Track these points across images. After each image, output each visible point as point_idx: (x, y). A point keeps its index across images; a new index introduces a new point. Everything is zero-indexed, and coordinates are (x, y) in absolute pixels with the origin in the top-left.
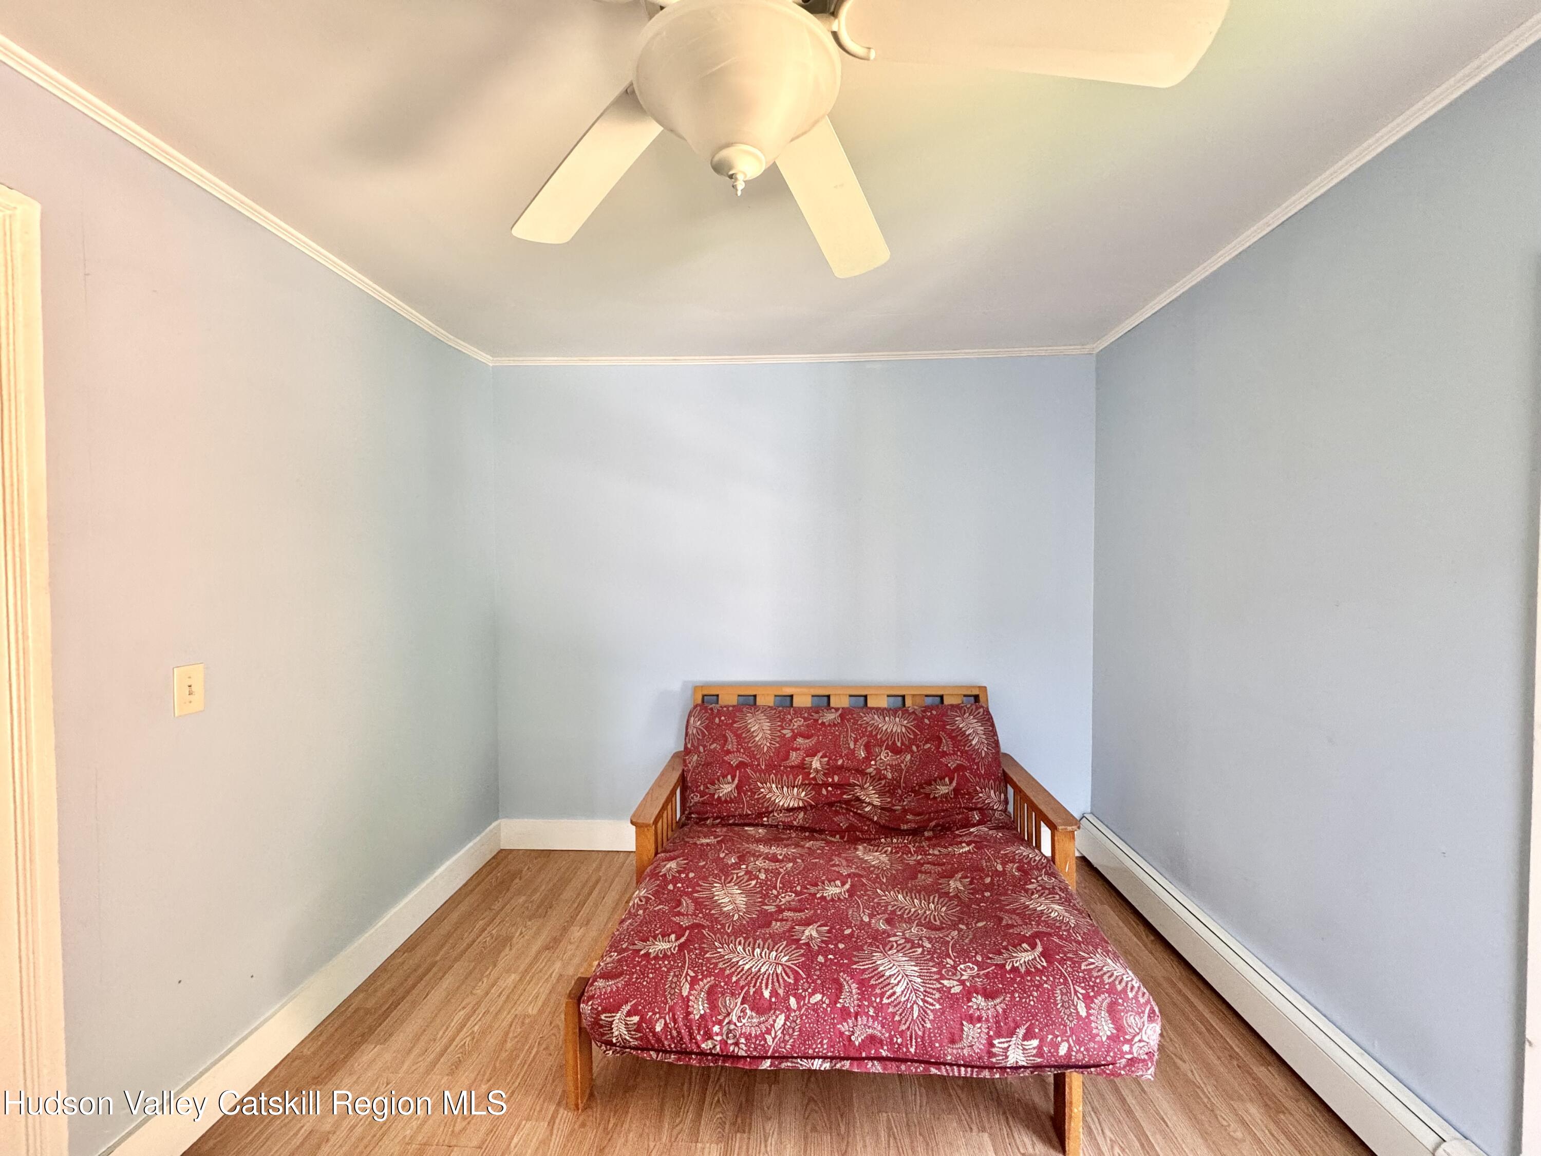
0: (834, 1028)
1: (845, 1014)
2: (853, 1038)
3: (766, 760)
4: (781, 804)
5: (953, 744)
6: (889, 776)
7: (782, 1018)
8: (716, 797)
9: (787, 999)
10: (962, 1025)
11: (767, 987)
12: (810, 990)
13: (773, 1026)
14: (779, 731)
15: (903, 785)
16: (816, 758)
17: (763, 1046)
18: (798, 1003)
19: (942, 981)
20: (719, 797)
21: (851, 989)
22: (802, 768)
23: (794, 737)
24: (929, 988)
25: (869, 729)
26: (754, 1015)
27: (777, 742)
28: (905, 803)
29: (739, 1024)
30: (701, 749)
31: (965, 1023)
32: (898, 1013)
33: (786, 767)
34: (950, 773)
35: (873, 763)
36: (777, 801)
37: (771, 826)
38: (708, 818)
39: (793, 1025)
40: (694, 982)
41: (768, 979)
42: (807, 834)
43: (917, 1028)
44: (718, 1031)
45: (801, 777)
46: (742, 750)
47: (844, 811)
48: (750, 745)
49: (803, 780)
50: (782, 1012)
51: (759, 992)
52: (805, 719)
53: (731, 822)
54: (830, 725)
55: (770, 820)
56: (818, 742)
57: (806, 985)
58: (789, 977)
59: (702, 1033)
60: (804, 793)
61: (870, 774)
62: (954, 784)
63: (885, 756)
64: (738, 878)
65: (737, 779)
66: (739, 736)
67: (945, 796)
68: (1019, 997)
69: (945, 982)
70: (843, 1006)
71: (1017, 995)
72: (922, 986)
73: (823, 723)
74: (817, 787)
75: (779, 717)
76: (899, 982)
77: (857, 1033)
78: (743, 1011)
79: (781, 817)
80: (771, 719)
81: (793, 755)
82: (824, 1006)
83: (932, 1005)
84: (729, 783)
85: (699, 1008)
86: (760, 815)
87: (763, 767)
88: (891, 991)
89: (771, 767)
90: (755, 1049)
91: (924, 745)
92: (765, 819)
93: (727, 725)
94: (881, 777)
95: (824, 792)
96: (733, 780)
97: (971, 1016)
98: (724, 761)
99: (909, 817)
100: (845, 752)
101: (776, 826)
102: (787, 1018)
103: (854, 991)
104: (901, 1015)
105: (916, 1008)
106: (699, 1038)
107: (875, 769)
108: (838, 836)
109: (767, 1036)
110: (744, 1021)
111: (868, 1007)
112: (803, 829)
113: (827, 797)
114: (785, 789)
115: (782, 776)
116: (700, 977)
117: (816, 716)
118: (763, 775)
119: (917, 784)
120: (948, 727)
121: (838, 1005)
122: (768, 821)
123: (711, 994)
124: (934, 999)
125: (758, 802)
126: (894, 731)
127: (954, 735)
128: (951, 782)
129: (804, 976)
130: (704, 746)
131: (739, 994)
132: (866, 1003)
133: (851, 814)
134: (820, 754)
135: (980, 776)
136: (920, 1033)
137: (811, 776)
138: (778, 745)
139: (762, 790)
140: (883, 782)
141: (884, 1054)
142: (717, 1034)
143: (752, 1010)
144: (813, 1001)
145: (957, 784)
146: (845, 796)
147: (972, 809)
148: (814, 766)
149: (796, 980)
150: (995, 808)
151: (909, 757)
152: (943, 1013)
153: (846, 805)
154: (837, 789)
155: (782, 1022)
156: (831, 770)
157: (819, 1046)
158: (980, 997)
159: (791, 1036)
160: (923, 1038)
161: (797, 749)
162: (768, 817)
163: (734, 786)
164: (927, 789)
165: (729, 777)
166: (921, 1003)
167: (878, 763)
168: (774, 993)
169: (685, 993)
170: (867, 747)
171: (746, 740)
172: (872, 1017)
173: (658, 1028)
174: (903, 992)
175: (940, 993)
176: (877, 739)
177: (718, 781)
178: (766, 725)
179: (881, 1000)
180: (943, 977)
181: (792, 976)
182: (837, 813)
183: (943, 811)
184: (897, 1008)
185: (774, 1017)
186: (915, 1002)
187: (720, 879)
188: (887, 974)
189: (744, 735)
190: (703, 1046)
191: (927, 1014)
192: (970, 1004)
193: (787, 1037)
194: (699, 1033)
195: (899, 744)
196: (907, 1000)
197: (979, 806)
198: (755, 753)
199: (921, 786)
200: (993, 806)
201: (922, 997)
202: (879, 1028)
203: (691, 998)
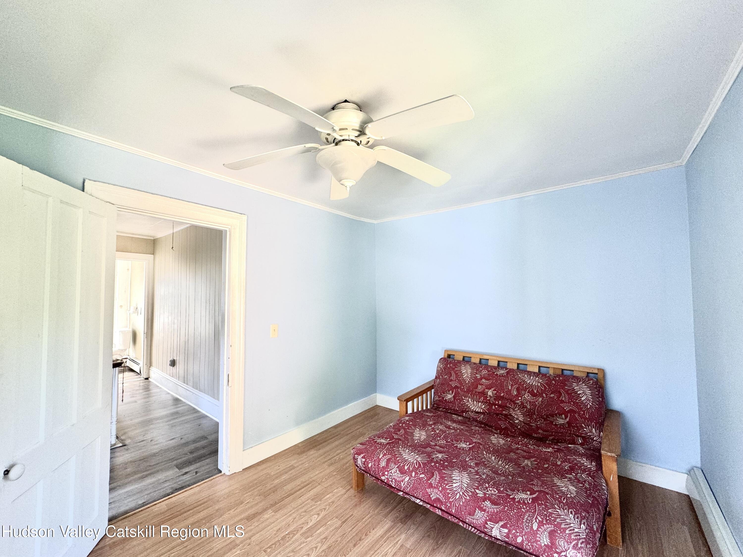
0: (425, 489)
1: (431, 486)
2: (431, 496)
3: (467, 387)
4: (472, 408)
5: (568, 397)
6: (529, 407)
7: (408, 478)
8: (445, 399)
9: (412, 472)
10: (476, 509)
11: (407, 465)
12: (421, 472)
13: (404, 479)
14: (475, 375)
15: (536, 413)
16: (490, 390)
17: (400, 485)
18: (415, 475)
19: (476, 490)
20: (446, 400)
21: (437, 476)
22: (483, 394)
23: (481, 379)
24: (468, 490)
25: (520, 381)
26: (399, 473)
27: (473, 380)
28: (538, 423)
29: (394, 475)
30: (441, 377)
31: (477, 509)
32: (451, 493)
33: (476, 392)
34: (566, 413)
35: (520, 398)
36: (470, 407)
37: (467, 418)
38: (440, 408)
39: (411, 482)
40: (385, 455)
41: (409, 463)
42: (483, 426)
43: (456, 502)
44: (387, 474)
45: (482, 398)
46: (457, 381)
47: (504, 420)
48: (461, 379)
49: (483, 400)
50: (409, 476)
51: (404, 466)
52: (489, 371)
53: (449, 411)
54: (500, 376)
55: (467, 414)
56: (492, 383)
57: (421, 470)
58: (416, 465)
59: (382, 472)
60: (484, 406)
61: (518, 403)
62: (568, 420)
63: (527, 396)
64: (428, 429)
65: (454, 393)
66: (456, 374)
67: (561, 425)
68: (507, 509)
69: (477, 491)
70: (431, 483)
71: (506, 508)
72: (466, 488)
73: (497, 374)
74: (491, 405)
75: (476, 368)
76: (457, 483)
77: (433, 495)
78: (396, 470)
79: (472, 415)
80: (472, 369)
81: (480, 387)
82: (424, 480)
83: (466, 496)
84: (450, 394)
85: (383, 464)
86: (463, 412)
87: (466, 390)
88: (451, 484)
89: (468, 391)
90: (397, 486)
91: (550, 394)
92: (464, 414)
93: (452, 368)
94: (524, 407)
95: (493, 407)
96: (452, 393)
97: (482, 508)
98: (449, 384)
99: (540, 431)
100: (506, 390)
101: (469, 418)
102: (410, 479)
103: (437, 479)
104: (451, 495)
105: (458, 494)
106: (380, 474)
107: (521, 402)
108: (498, 431)
109: (401, 482)
110: (396, 474)
111: (440, 486)
112: (481, 423)
113: (494, 410)
114: (475, 402)
115: (474, 396)
116: (387, 454)
117: (494, 370)
118: (465, 394)
119: (545, 415)
120: (566, 387)
121: (429, 482)
122: (465, 415)
123: (388, 461)
124: (468, 495)
125: (462, 406)
126: (534, 384)
127: (569, 392)
128: (566, 418)
129: (422, 467)
130: (442, 376)
131: (397, 464)
132: (439, 485)
133: (507, 422)
134: (493, 389)
135: (586, 418)
136: (457, 505)
137: (488, 399)
138: (473, 381)
139: (464, 400)
140: (525, 409)
141: (443, 508)
142: (386, 475)
143: (399, 471)
144: (421, 476)
145: (569, 419)
146: (504, 412)
147: (579, 436)
148: (489, 394)
149: (418, 467)
150: (594, 439)
151: (541, 399)
152: (469, 501)
153: (504, 416)
154: (500, 407)
155: (408, 480)
156: (497, 398)
157: (419, 494)
158: (489, 502)
159: (410, 486)
160: (458, 508)
161: (481, 385)
162: (466, 413)
163: (452, 396)
164: (551, 419)
165: (451, 391)
166: (461, 494)
167: (523, 399)
168: (409, 468)
169: (380, 457)
170: (518, 389)
171: (459, 376)
172: (440, 491)
173: (370, 465)
174: (456, 487)
175: (472, 493)
176: (523, 387)
177: (446, 392)
178: (469, 371)
179: (446, 486)
180: (478, 489)
181: (418, 465)
182: (500, 420)
183: (561, 433)
184: (451, 492)
185: (405, 477)
186: (459, 492)
187: (420, 428)
188: (454, 478)
189: (459, 374)
190: (382, 477)
191: (462, 499)
192: (483, 503)
193: (408, 486)
194: (381, 472)
195: (535, 392)
196: (456, 490)
197: (583, 435)
198: (463, 383)
199: (547, 416)
200: (594, 438)
201: (463, 492)
202: (442, 496)
203: (382, 459)
